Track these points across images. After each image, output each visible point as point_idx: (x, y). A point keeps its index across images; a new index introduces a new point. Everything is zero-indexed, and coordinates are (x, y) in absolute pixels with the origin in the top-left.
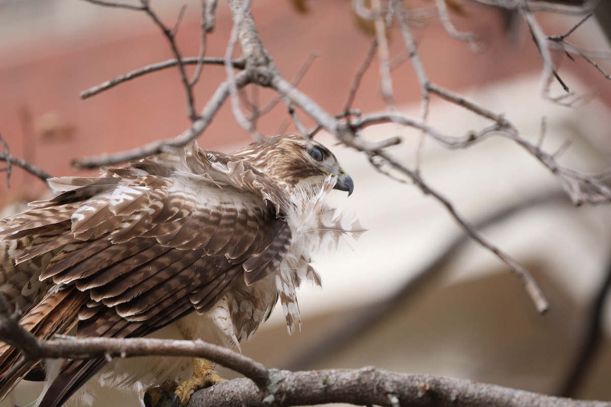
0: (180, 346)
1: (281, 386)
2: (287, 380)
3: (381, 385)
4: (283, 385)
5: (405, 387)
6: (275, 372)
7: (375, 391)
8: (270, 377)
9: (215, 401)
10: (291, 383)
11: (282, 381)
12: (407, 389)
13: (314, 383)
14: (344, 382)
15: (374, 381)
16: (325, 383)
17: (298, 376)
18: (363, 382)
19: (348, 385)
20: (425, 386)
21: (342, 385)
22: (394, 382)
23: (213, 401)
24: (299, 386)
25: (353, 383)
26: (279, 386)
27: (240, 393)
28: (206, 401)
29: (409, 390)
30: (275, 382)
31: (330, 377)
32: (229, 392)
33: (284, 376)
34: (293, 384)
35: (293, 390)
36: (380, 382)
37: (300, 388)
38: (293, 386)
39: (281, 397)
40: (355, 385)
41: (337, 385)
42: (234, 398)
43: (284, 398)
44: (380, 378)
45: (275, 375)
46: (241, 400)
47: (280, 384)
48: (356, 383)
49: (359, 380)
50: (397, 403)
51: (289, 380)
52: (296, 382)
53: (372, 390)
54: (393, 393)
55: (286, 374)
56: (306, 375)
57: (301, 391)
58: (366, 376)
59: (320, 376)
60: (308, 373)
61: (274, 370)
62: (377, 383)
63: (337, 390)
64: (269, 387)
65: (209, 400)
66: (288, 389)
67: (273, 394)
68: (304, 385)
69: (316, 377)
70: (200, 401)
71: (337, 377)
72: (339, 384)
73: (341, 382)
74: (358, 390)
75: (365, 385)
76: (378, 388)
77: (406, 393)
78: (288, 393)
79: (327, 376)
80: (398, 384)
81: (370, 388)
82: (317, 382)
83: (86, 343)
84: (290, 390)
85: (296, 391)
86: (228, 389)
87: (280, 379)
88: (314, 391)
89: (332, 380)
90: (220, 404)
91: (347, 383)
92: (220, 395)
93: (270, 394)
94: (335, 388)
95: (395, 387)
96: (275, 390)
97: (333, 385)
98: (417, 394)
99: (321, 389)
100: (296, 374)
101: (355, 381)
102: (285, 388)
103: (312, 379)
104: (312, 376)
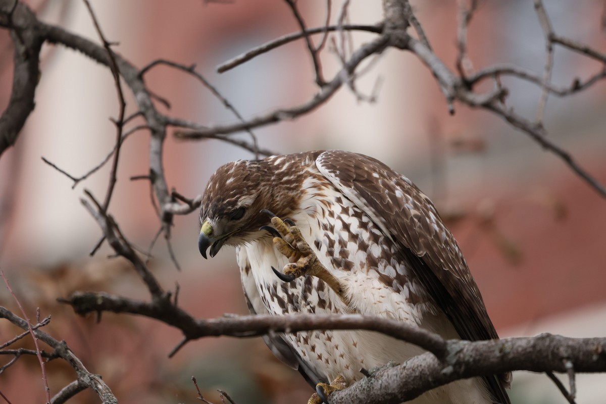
0: (348, 319)
1: (459, 357)
2: (465, 350)
3: (555, 351)
4: (462, 355)
5: (579, 351)
6: (454, 343)
7: (550, 357)
8: (449, 348)
9: (407, 376)
10: (469, 353)
11: (461, 351)
12: (581, 353)
13: (491, 352)
14: (520, 349)
15: (549, 346)
16: (501, 350)
17: (476, 346)
18: (538, 348)
19: (523, 352)
20: (597, 349)
21: (518, 352)
22: (568, 346)
23: (406, 377)
24: (476, 355)
25: (528, 350)
26: (457, 357)
27: (426, 366)
28: (400, 377)
29: (584, 354)
30: (453, 353)
31: (506, 345)
32: (418, 365)
33: (462, 346)
34: (471, 354)
35: (471, 360)
36: (554, 347)
37: (477, 358)
38: (471, 356)
39: (460, 367)
40: (530, 352)
41: (514, 353)
42: (423, 372)
43: (463, 368)
44: (554, 343)
45: (454, 346)
46: (428, 373)
47: (458, 355)
48: (531, 349)
49: (534, 346)
50: (571, 368)
51: (467, 351)
52: (474, 352)
53: (547, 356)
54: (568, 358)
55: (465, 345)
56: (484, 345)
57: (479, 360)
58: (540, 343)
59: (497, 345)
60: (486, 342)
61: (454, 340)
62: (551, 349)
63: (513, 358)
64: (448, 358)
65: (402, 375)
66: (467, 359)
67: (451, 365)
68: (481, 355)
69: (493, 346)
70: (395, 377)
71: (513, 345)
72: (515, 351)
73: (517, 350)
74: (534, 357)
75: (540, 351)
76: (553, 353)
77: (581, 357)
78: (467, 363)
79: (503, 345)
80: (572, 348)
81: (545, 354)
82: (494, 351)
83: (248, 321)
84: (468, 360)
85: (474, 361)
86: (418, 363)
87: (458, 349)
88: (492, 360)
89: (508, 348)
90: (412, 378)
91: (522, 350)
92: (411, 370)
93: (448, 365)
94: (511, 356)
95: (570, 351)
96: (454, 361)
97: (509, 353)
98: (592, 358)
99: (498, 357)
100: (474, 344)
101: (531, 347)
102: (464, 358)
103: (489, 347)
104: (490, 345)
